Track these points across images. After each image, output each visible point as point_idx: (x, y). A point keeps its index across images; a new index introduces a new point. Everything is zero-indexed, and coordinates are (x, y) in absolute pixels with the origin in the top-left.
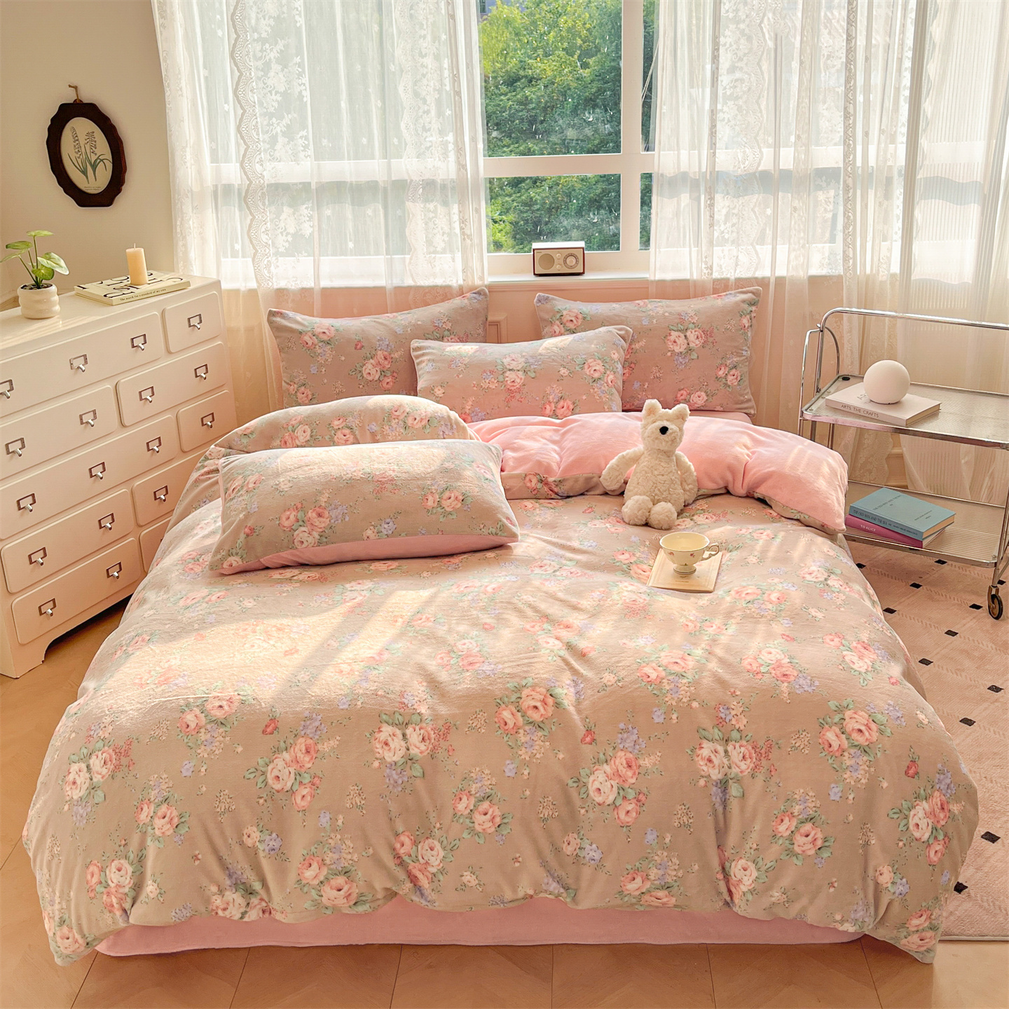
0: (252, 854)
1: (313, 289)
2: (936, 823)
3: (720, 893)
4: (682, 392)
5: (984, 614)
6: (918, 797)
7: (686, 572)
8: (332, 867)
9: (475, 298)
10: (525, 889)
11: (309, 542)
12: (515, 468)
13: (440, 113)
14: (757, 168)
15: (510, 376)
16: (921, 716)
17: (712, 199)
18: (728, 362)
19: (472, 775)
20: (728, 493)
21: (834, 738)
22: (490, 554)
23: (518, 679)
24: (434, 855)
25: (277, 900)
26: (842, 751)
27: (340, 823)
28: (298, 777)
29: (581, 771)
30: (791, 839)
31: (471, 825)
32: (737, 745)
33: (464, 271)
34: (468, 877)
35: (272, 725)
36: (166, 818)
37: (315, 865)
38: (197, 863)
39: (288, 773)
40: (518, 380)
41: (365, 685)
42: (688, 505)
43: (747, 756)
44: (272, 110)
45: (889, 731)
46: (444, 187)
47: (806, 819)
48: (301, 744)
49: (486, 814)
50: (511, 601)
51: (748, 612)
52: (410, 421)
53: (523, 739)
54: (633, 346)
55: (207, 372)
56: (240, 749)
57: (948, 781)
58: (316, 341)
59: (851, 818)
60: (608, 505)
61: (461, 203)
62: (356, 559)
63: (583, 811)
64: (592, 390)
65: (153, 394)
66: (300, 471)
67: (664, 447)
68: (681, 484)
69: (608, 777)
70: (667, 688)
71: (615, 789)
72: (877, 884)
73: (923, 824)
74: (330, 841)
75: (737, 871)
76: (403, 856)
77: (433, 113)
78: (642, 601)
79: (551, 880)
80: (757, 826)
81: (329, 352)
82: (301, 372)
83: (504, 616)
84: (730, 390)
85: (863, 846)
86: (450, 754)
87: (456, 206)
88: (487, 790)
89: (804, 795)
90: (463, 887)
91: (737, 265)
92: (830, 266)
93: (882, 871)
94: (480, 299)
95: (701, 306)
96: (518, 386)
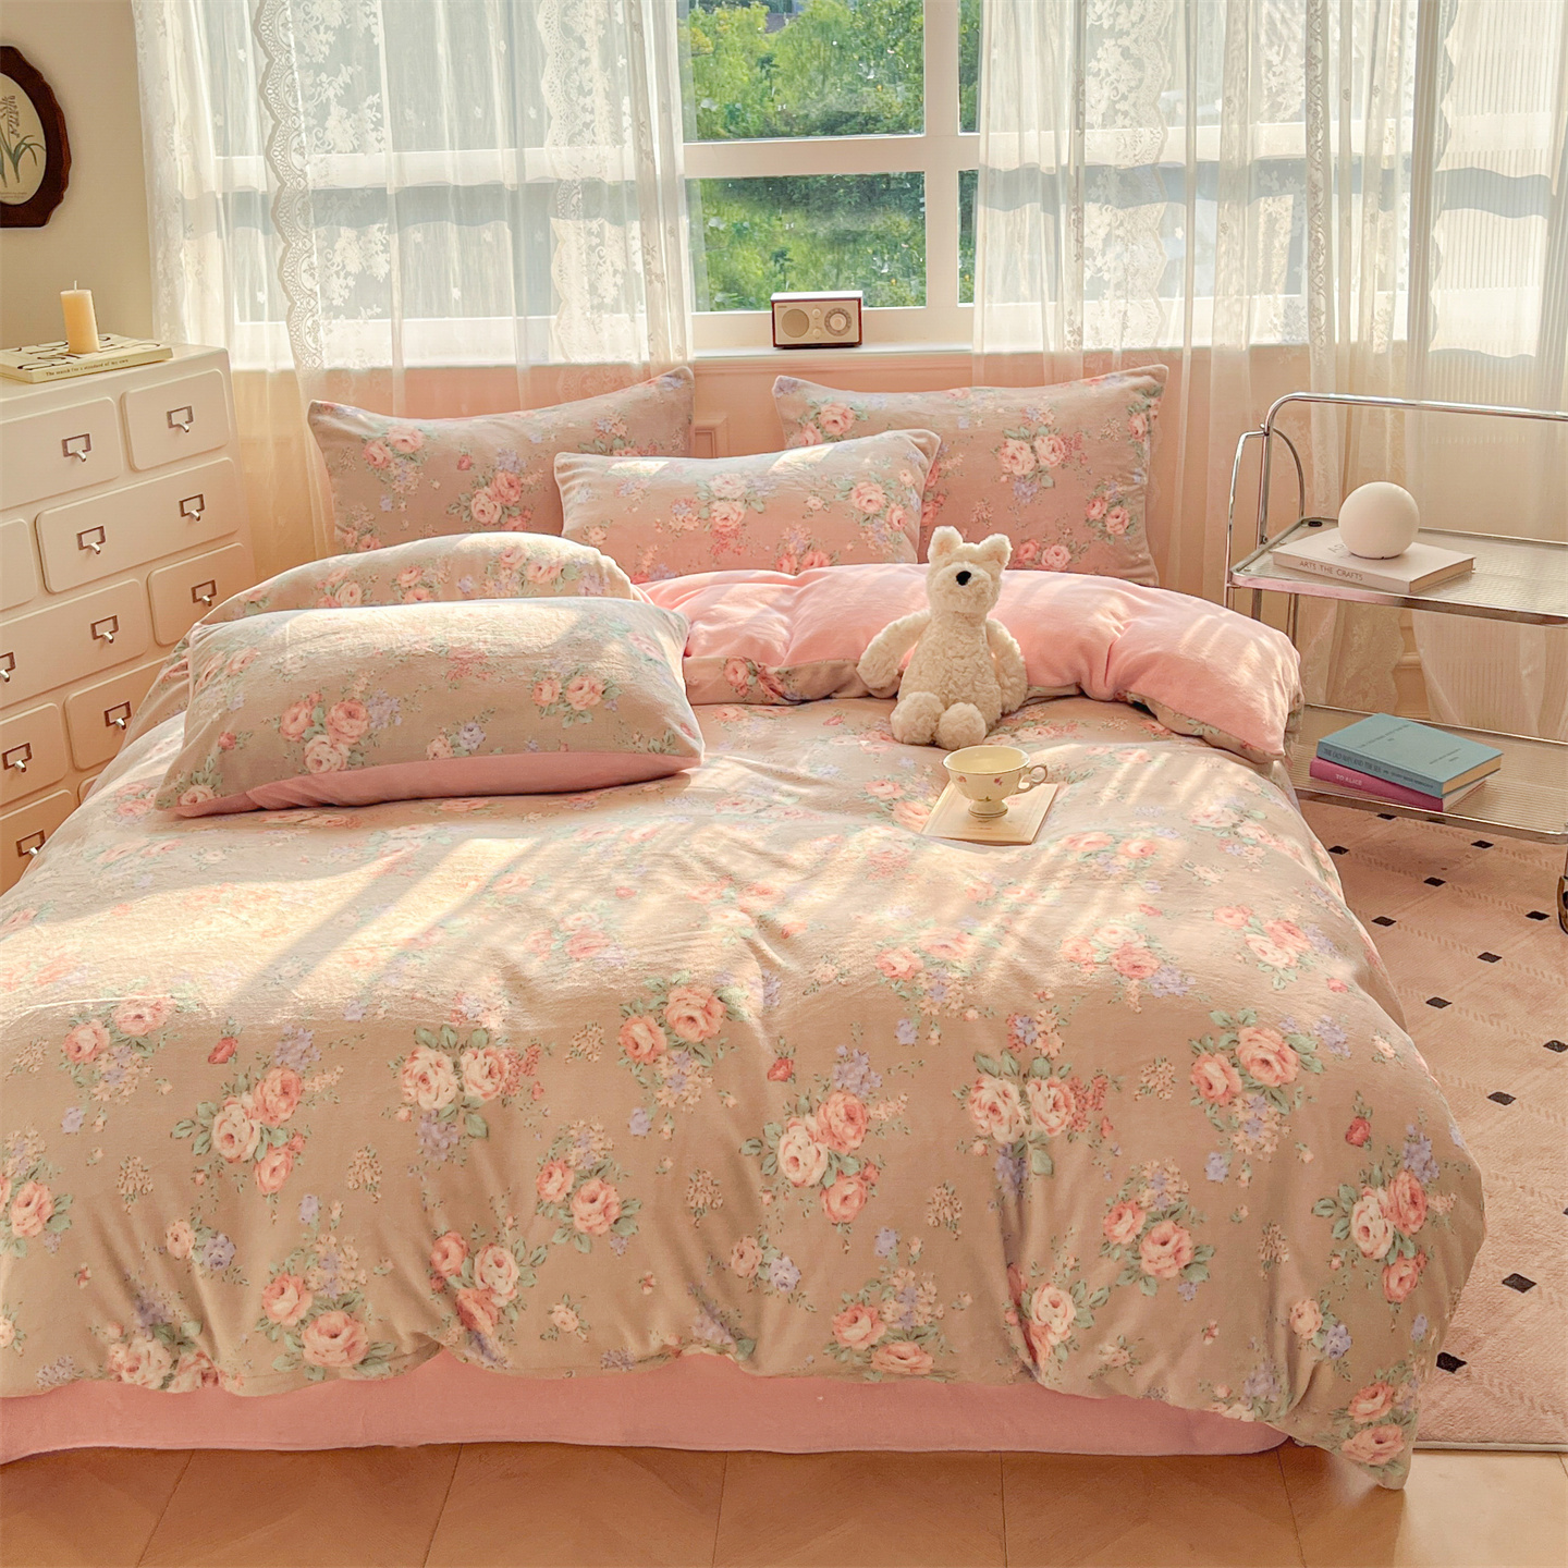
0: (181, 1271)
1: (390, 370)
2: (1400, 1227)
3: (1012, 1351)
4: (1027, 545)
5: (1552, 927)
6: (1368, 1180)
7: (989, 814)
8: (321, 1293)
9: (670, 384)
10: (661, 1335)
11: (333, 761)
12: (707, 650)
13: (608, 62)
14: (1158, 157)
15: (721, 509)
16: (1382, 1044)
17: (1079, 210)
18: (1107, 494)
19: (572, 1132)
20: (1082, 694)
21: (1218, 1073)
22: (652, 787)
23: (662, 973)
24: (505, 1279)
25: (227, 1356)
26: (1231, 1095)
27: (335, 1214)
28: (266, 1137)
29: (766, 1127)
30: (1135, 1248)
31: (567, 1220)
32: (1044, 1084)
33: (650, 338)
34: (562, 1315)
35: (225, 1047)
36: (32, 1206)
37: (291, 1292)
38: (83, 1284)
39: (249, 1130)
40: (734, 517)
41: (393, 982)
42: (1010, 713)
43: (1061, 1103)
44: (320, 58)
45: (1319, 1066)
46: (615, 189)
47: (1163, 1214)
48: (275, 1078)
49: (593, 1201)
50: (672, 852)
51: (1086, 870)
52: (530, 572)
53: (666, 1073)
54: (942, 466)
55: (203, 508)
56: (166, 1088)
57: (1426, 1156)
58: (391, 455)
59: (1245, 1213)
60: (869, 713)
61: (646, 219)
62: (418, 794)
63: (767, 1198)
64: (863, 535)
65: (103, 540)
66: (322, 641)
67: (963, 606)
68: (997, 676)
69: (812, 1136)
70: (926, 986)
71: (824, 1157)
72: (1292, 1335)
73: (1377, 1227)
74: (318, 1248)
75: (1041, 1309)
76: (446, 1275)
77: (596, 62)
78: (900, 852)
79: (708, 1319)
80: (1076, 1226)
81: (413, 474)
82: (365, 509)
83: (656, 876)
84: (1111, 543)
85: (1267, 1265)
86: (536, 1097)
87: (636, 225)
88: (598, 1159)
89: (1159, 1171)
90: (554, 1334)
91: (1125, 327)
92: (1288, 329)
93: (1301, 1311)
94: (678, 386)
95: (1062, 398)
96: (733, 527)
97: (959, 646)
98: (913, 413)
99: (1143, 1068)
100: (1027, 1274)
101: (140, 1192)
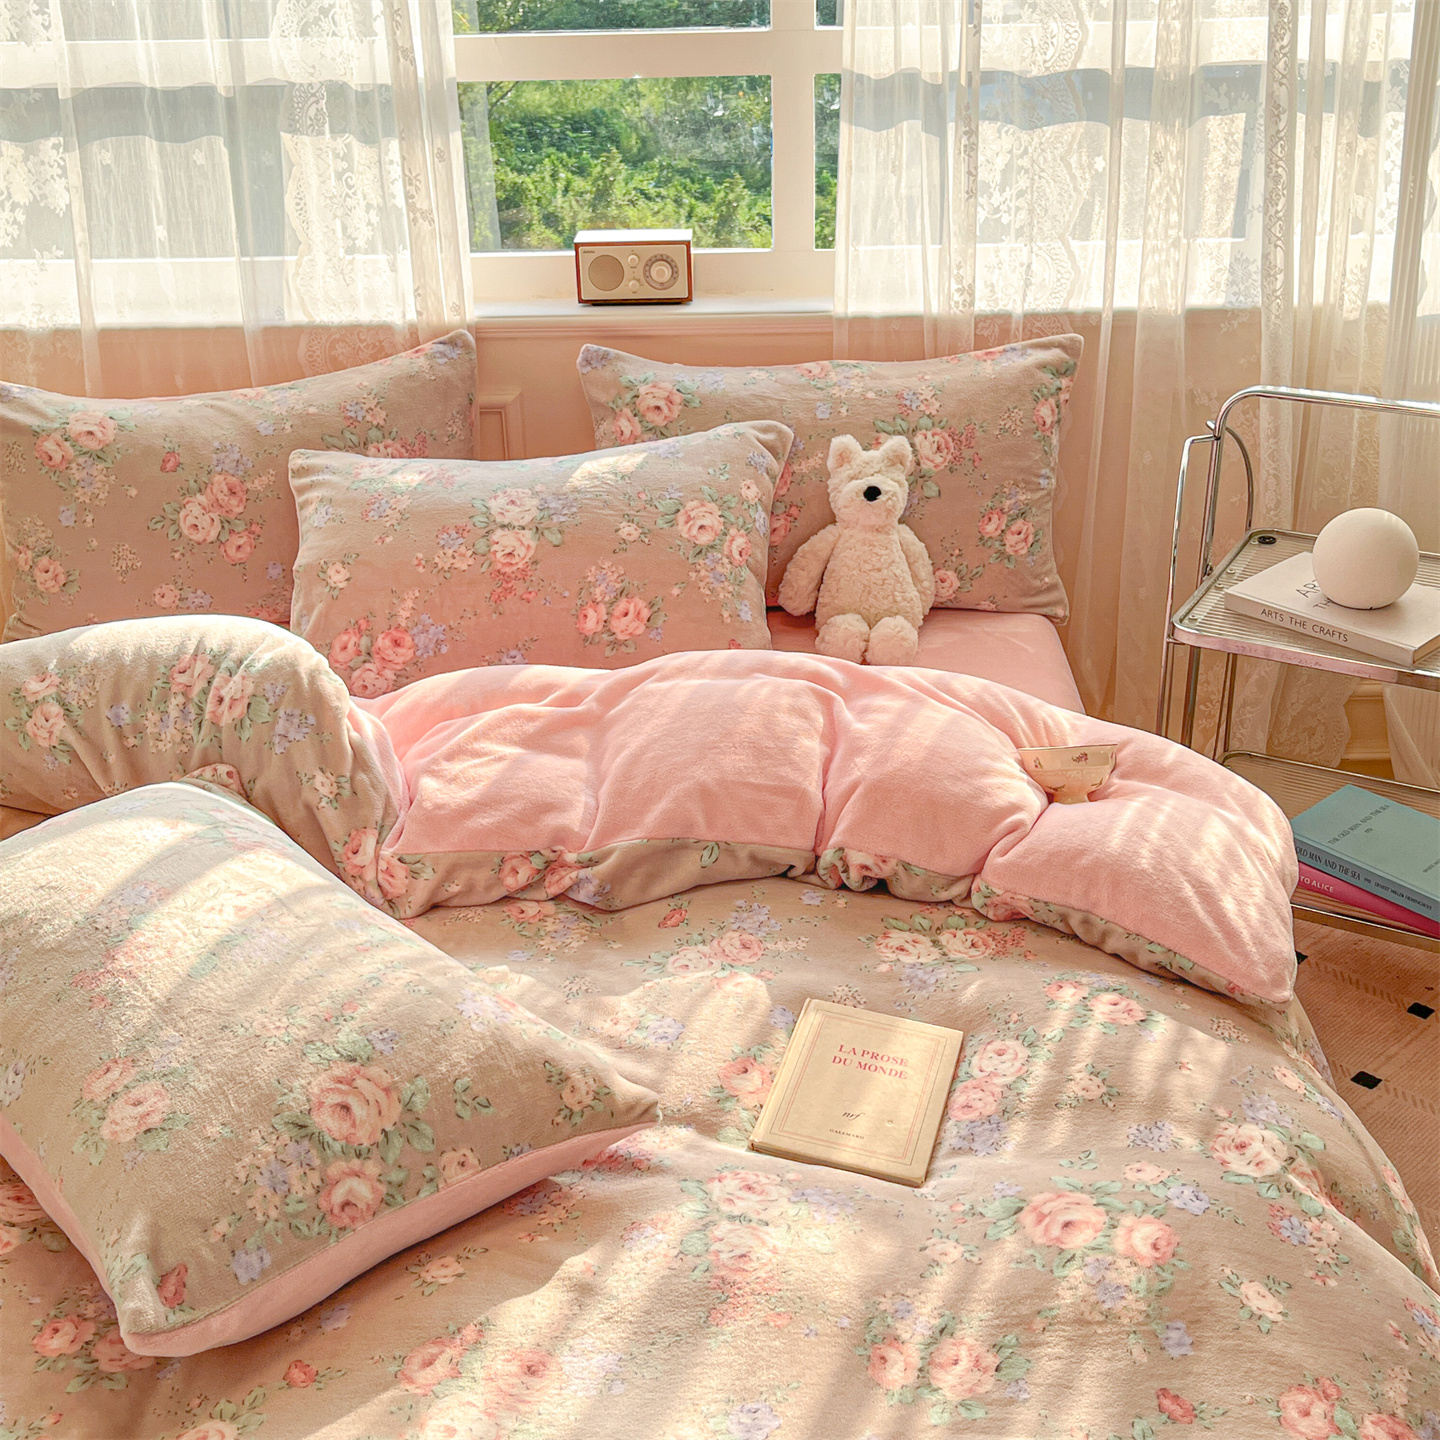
1: (78, 330)
9: (444, 355)
14: (1074, 63)
15: (504, 540)
17: (972, 133)
18: (1008, 503)
33: (416, 292)
40: (521, 551)
46: (364, 98)
54: (795, 467)
58: (71, 452)
61: (407, 137)
64: (693, 575)
81: (102, 477)
82: (39, 523)
84: (1011, 566)
87: (394, 145)
91: (1027, 284)
92: (1235, 289)
94: (455, 357)
95: (948, 377)
96: (520, 566)
98: (756, 396)
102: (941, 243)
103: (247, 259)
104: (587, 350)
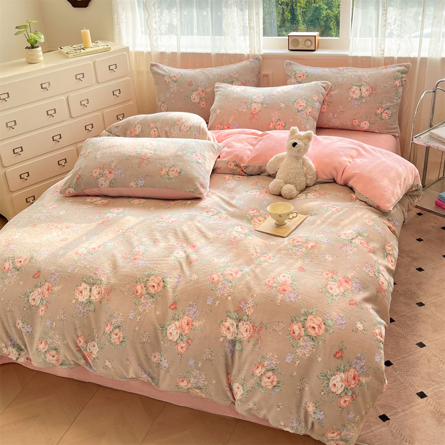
0: (19, 333)
1: (177, 53)
2: (347, 386)
3: (228, 397)
4: (355, 120)
6: (339, 370)
7: (280, 225)
8: (50, 345)
9: (254, 62)
10: (132, 374)
11: (105, 185)
12: (224, 157)
15: (254, 106)
18: (384, 106)
19: (114, 315)
20: (335, 182)
21: (297, 329)
22: (189, 202)
23: (151, 271)
24: (95, 351)
25: (31, 355)
26: (300, 336)
27: (54, 326)
28: (42, 301)
29: (166, 322)
30: (260, 378)
31: (110, 339)
32: (245, 323)
33: (250, 46)
34: (107, 363)
35: (37, 274)
37: (43, 343)
39: (38, 298)
40: (257, 108)
41: (83, 261)
42: (310, 187)
43: (248, 330)
45: (331, 331)
47: (270, 370)
48: (47, 285)
49: (116, 335)
50: (176, 229)
52: (182, 127)
53: (143, 301)
54: (331, 93)
55: (120, 93)
56: (21, 283)
57: (363, 364)
58: (170, 80)
59: (295, 374)
61: (250, 9)
63: (162, 342)
64: (296, 117)
65: (88, 103)
66: (108, 149)
67: (295, 154)
68: (305, 175)
69: (176, 328)
70: (220, 287)
71: (178, 334)
72: (306, 412)
73: (339, 385)
74: (50, 333)
75: (235, 388)
76: (80, 347)
78: (239, 237)
79: (143, 373)
80: (246, 367)
81: (176, 86)
82: (163, 96)
83: (167, 237)
84: (384, 122)
85: (300, 390)
86: (108, 302)
87: (247, 11)
88: (119, 324)
89: (271, 356)
90: (106, 367)
91: (399, 49)
93: (309, 406)
94: (256, 62)
95: (373, 72)
96: (257, 112)
97: (292, 165)
98: (324, 75)
99: (275, 323)
100: (232, 378)
101: (11, 310)
102: (377, 37)
103: (213, 37)
104: (287, 62)
